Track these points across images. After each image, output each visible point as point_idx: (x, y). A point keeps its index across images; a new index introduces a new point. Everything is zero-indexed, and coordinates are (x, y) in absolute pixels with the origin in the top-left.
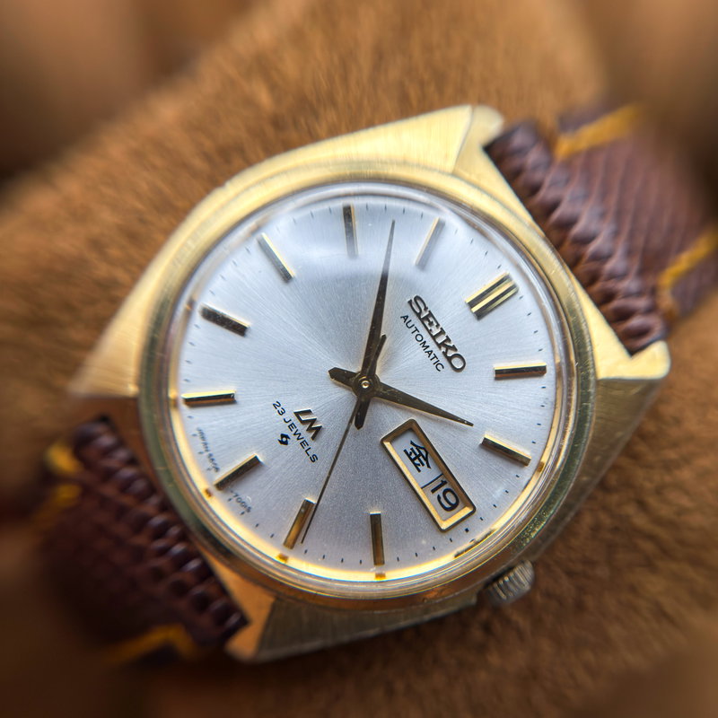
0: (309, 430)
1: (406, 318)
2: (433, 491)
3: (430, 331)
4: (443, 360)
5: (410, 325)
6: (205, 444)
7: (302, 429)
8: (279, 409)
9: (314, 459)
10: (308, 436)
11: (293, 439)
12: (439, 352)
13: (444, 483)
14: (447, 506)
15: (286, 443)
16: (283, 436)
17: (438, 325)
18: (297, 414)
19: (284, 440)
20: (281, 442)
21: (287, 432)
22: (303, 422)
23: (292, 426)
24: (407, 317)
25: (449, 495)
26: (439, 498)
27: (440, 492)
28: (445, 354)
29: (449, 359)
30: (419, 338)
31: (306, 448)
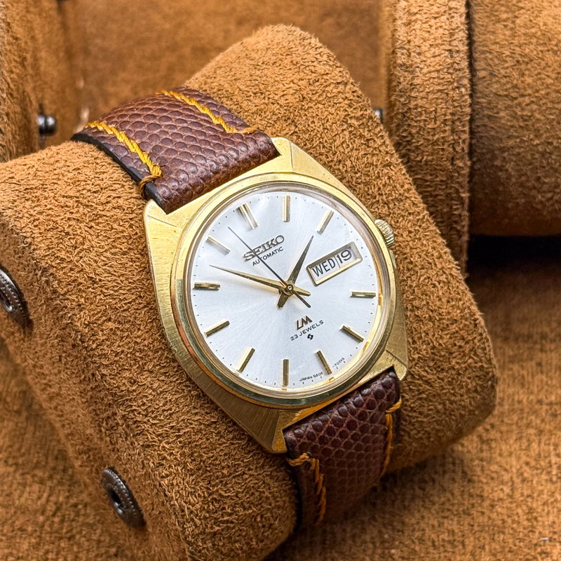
0: (306, 323)
1: (254, 263)
2: (342, 262)
3: (262, 252)
4: (278, 247)
5: (258, 262)
6: (308, 378)
7: (306, 327)
8: (294, 338)
9: (322, 322)
10: (309, 325)
11: (310, 332)
12: (273, 249)
13: (338, 256)
14: (349, 256)
15: (312, 336)
16: (308, 337)
17: (259, 247)
18: (298, 328)
19: (310, 337)
20: (312, 338)
21: (307, 335)
22: (303, 326)
23: (304, 332)
25: (344, 254)
26: (345, 260)
27: (342, 259)
28: (275, 245)
29: (278, 243)
30: (265, 258)
31: (316, 326)
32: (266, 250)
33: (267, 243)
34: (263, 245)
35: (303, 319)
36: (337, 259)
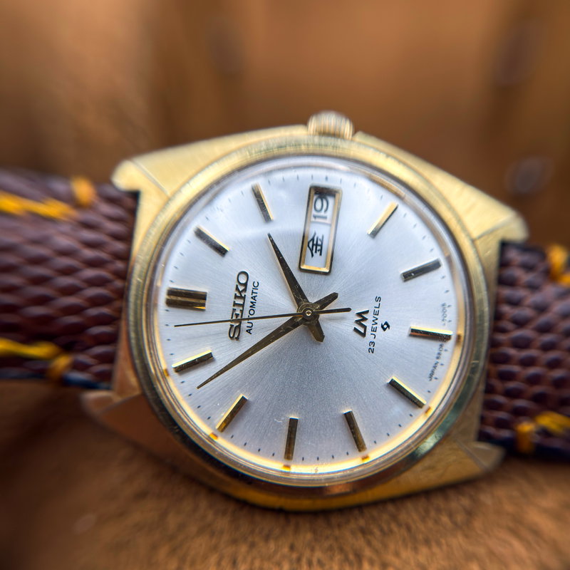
0: (365, 319)
1: (249, 331)
2: (325, 218)
3: (242, 311)
4: (250, 287)
5: (250, 325)
7: (368, 324)
8: (372, 347)
9: (378, 299)
10: (370, 317)
12: (248, 294)
13: (315, 217)
15: (386, 323)
16: (384, 329)
17: (234, 310)
18: (363, 335)
19: (386, 326)
20: (388, 326)
21: (379, 326)
22: (365, 327)
23: (374, 330)
24: (247, 331)
26: (326, 211)
27: (322, 213)
28: (245, 290)
29: (245, 285)
30: (252, 312)
31: (377, 310)
32: (243, 305)
33: (236, 297)
34: (235, 304)
35: (357, 321)
36: (318, 220)
